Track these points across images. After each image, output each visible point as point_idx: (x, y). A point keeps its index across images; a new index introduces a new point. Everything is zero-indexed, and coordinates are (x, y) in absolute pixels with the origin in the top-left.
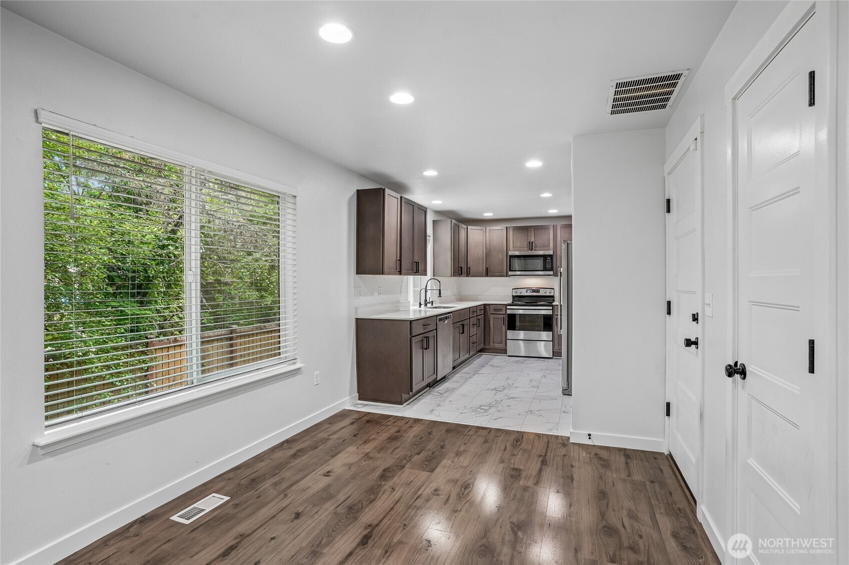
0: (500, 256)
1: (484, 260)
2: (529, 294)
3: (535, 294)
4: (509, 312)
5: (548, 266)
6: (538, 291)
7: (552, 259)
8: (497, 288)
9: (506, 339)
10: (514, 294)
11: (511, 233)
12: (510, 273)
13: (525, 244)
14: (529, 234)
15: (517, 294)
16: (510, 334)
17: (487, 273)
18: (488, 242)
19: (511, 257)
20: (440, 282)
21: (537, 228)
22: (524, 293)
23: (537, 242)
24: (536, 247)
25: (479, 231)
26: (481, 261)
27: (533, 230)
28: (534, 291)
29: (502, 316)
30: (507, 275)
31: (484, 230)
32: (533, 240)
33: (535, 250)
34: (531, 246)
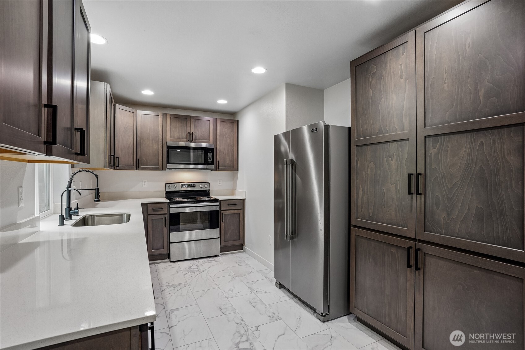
0: (155, 146)
1: (135, 150)
2: (185, 188)
3: (190, 189)
4: (172, 211)
5: (210, 159)
6: (194, 186)
7: (213, 152)
8: (146, 183)
9: (170, 243)
10: (168, 190)
11: (168, 120)
12: (169, 166)
13: (184, 135)
14: (189, 125)
15: (171, 190)
16: (174, 236)
17: (139, 165)
18: (139, 128)
19: (168, 148)
20: (97, 176)
21: (196, 119)
22: (179, 188)
23: (197, 134)
24: (195, 139)
25: (129, 113)
26: (131, 151)
27: (192, 120)
28: (189, 186)
29: (163, 217)
30: (163, 169)
31: (135, 113)
32: (192, 131)
33: (195, 142)
34: (190, 137)
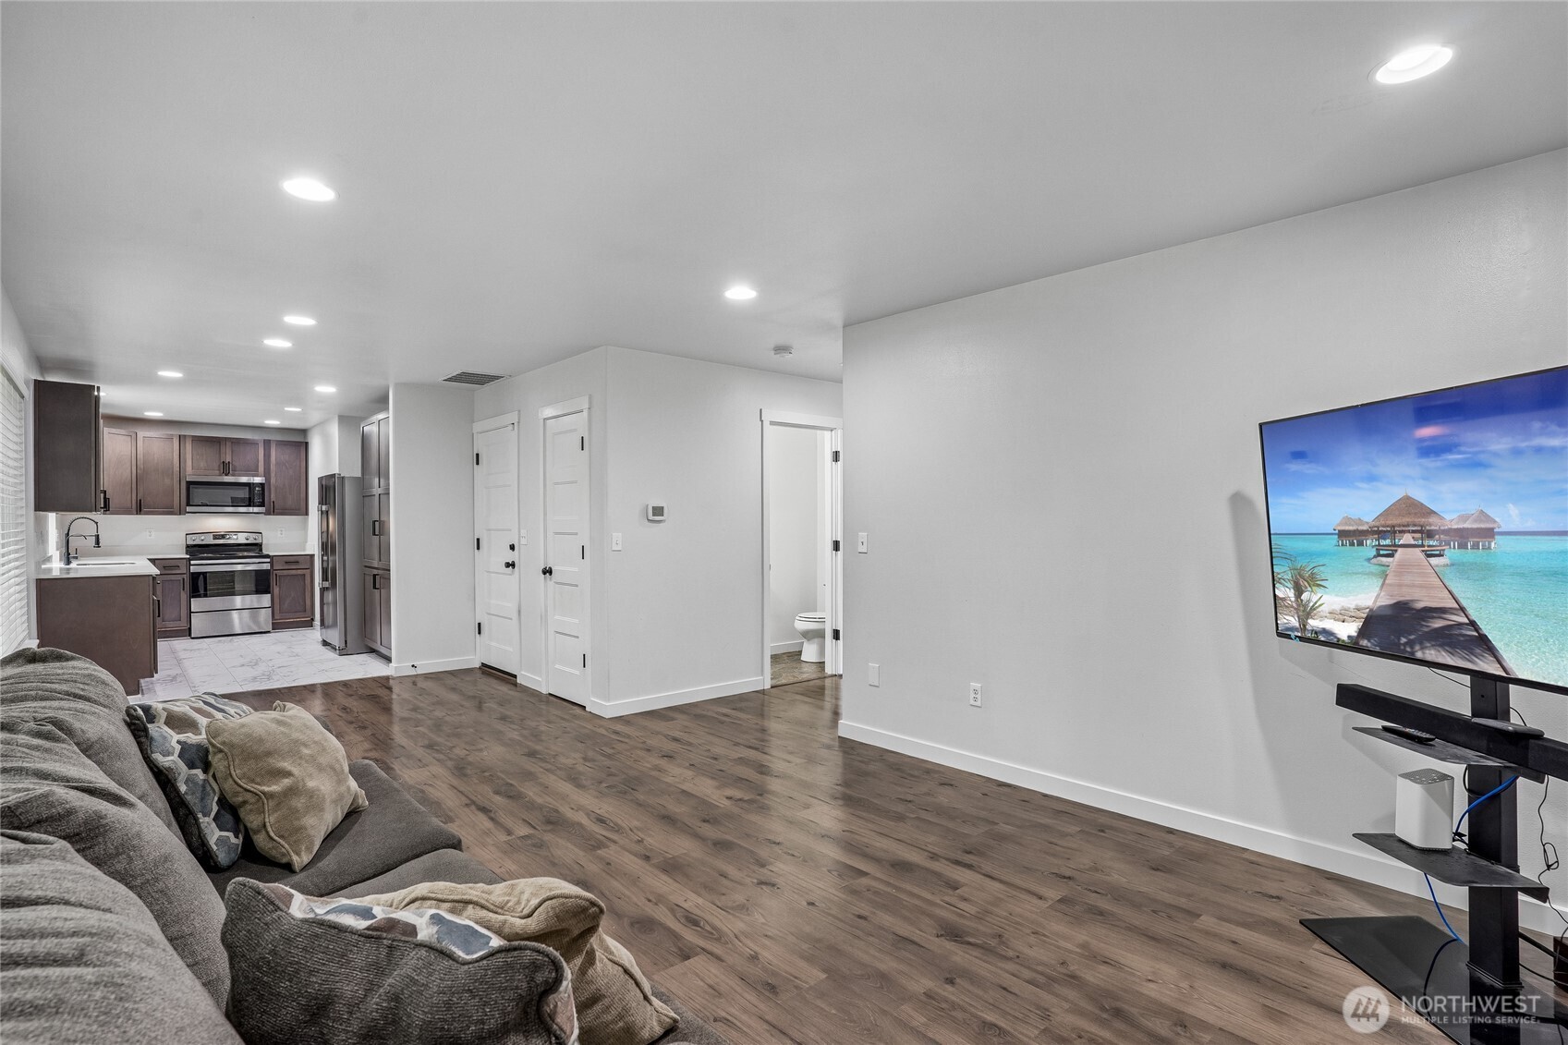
0: (167, 481)
1: (134, 486)
4: (193, 569)
5: (257, 500)
6: (223, 537)
7: (263, 490)
8: (153, 534)
9: (190, 613)
10: (190, 542)
11: (189, 446)
12: (188, 509)
13: (215, 466)
14: (223, 450)
15: (195, 543)
16: (197, 604)
17: (139, 509)
18: (140, 456)
19: (189, 484)
20: (97, 523)
21: (236, 442)
22: (209, 540)
23: (236, 464)
24: (233, 470)
25: (124, 434)
26: (128, 488)
27: (228, 444)
28: (216, 537)
29: (180, 577)
30: (180, 513)
31: (134, 436)
32: (229, 459)
33: (233, 475)
34: (226, 468)
